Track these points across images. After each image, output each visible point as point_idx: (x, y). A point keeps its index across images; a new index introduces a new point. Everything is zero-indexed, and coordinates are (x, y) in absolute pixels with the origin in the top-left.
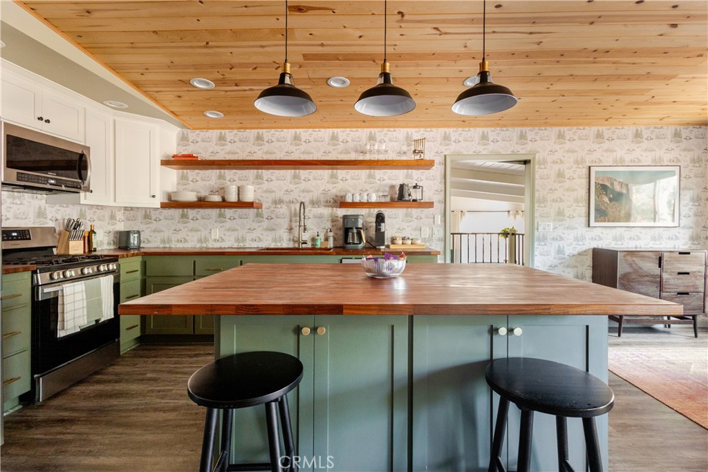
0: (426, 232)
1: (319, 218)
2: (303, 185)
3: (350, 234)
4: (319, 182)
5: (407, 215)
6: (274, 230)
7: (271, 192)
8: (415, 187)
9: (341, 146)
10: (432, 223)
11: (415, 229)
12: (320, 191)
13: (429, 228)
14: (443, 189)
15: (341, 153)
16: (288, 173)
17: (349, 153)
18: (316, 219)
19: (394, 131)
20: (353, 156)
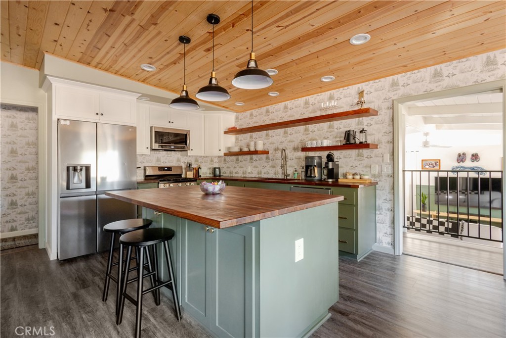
0: (376, 170)
1: (298, 159)
2: (290, 138)
3: (309, 170)
4: (298, 134)
5: (359, 155)
6: (275, 167)
7: (274, 143)
8: (361, 132)
9: (311, 108)
10: (381, 161)
11: (366, 167)
12: (299, 141)
13: (379, 166)
14: (392, 131)
15: (311, 113)
16: (281, 131)
17: (316, 112)
18: (297, 160)
19: (348, 89)
20: (318, 114)
